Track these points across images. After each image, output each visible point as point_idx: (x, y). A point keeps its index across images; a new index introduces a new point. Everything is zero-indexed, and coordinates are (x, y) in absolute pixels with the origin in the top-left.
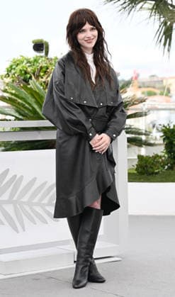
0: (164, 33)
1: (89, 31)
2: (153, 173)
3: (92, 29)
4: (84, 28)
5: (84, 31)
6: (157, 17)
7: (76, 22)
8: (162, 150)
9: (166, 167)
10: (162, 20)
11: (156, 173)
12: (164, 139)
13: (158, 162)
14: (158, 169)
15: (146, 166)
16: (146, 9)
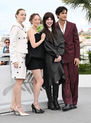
2: (85, 71)
4: (48, 19)
6: (86, 9)
7: (46, 16)
8: (88, 62)
9: (90, 68)
11: (86, 71)
12: (89, 58)
13: (87, 66)
14: (87, 69)
15: (82, 68)
16: (82, 6)
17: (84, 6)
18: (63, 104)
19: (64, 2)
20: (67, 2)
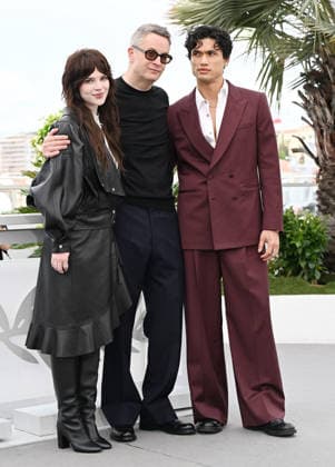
0: (271, 74)
1: (98, 81)
3: (102, 79)
4: (92, 76)
5: (92, 80)
6: (260, 50)
9: (276, 273)
10: (267, 54)
16: (244, 39)
17: (252, 39)
18: (189, 408)
19: (177, 21)
20: (189, 20)
